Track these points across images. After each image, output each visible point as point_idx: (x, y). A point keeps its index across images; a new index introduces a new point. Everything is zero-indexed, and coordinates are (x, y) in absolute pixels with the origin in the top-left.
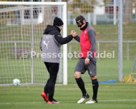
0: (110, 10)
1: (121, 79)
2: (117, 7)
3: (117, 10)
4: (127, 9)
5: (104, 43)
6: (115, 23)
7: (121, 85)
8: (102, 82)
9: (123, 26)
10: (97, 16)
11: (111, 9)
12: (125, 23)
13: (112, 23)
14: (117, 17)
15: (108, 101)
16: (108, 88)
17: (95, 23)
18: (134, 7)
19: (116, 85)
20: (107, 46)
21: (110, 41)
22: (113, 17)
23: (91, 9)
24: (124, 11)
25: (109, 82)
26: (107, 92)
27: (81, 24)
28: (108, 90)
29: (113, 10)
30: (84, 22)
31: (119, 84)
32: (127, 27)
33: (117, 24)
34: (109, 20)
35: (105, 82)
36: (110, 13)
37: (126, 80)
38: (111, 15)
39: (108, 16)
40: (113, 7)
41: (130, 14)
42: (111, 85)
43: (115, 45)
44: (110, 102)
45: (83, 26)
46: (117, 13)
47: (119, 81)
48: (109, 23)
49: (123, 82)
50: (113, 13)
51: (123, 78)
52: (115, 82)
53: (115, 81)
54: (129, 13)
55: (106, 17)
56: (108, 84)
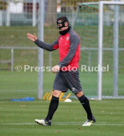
0: (28, 8)
1: (40, 97)
2: (38, 4)
3: (38, 8)
4: (50, 6)
5: (20, 50)
6: (34, 24)
7: (41, 104)
8: (16, 100)
9: (45, 28)
10: (12, 15)
11: (30, 6)
12: (47, 25)
13: (31, 24)
14: (37, 17)
15: (23, 124)
16: (24, 107)
17: (8, 24)
18: (59, 4)
19: (34, 104)
20: (24, 53)
21: (28, 48)
22: (31, 17)
23: (3, 6)
24: (46, 9)
25: (25, 100)
26: (22, 112)
27: (61, 25)
28: (24, 110)
29: (32, 8)
30: (66, 24)
31: (39, 102)
32: (50, 30)
33: (37, 25)
34: (26, 20)
35: (20, 99)
36: (28, 12)
37: (47, 98)
38: (30, 13)
39: (25, 15)
40: (32, 4)
41: (54, 13)
42: (27, 104)
43: (34, 52)
44: (26, 126)
45: (63, 29)
46: (37, 12)
47: (38, 99)
48: (27, 24)
49: (43, 100)
50: (32, 12)
51: (44, 95)
52: (33, 100)
53: (33, 98)
54: (52, 12)
55: (23, 17)
56: (24, 102)
